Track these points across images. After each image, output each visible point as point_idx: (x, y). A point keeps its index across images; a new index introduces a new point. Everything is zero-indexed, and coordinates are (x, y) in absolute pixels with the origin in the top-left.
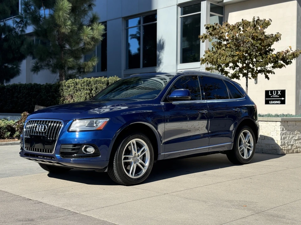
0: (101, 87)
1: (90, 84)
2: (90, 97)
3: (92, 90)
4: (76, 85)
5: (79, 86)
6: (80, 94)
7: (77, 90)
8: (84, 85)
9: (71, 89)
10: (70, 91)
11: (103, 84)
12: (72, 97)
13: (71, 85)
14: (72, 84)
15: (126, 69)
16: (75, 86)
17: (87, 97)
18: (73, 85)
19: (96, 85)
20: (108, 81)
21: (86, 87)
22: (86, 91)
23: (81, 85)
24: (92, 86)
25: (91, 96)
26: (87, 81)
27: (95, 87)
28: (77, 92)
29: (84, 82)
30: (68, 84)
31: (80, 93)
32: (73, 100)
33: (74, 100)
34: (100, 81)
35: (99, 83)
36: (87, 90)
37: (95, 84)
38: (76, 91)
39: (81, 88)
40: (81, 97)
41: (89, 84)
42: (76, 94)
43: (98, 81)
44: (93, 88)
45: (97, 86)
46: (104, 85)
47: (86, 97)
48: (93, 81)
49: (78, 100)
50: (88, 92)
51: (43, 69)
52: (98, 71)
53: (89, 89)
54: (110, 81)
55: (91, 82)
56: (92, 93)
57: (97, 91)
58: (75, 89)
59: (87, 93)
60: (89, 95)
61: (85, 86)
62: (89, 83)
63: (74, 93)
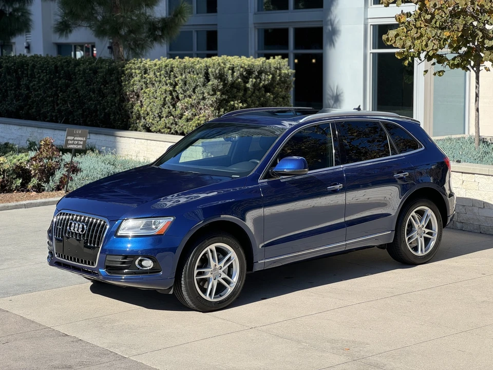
0: (194, 80)
1: (172, 73)
2: (173, 98)
3: (176, 84)
4: (145, 73)
5: (152, 75)
6: (153, 93)
7: (146, 83)
8: (160, 75)
9: (135, 81)
10: (133, 85)
11: (198, 74)
12: (138, 96)
13: (135, 72)
14: (137, 71)
15: (258, 11)
16: (142, 75)
17: (167, 99)
18: (139, 74)
19: (184, 76)
20: (207, 68)
21: (164, 79)
22: (164, 88)
23: (155, 74)
24: (177, 77)
25: (175, 97)
26: (166, 66)
27: (182, 80)
28: (147, 87)
29: (159, 70)
30: (129, 70)
31: (152, 89)
32: (139, 102)
33: (141, 101)
34: (191, 67)
35: (189, 73)
36: (167, 85)
37: (182, 75)
38: (144, 85)
39: (155, 80)
40: (156, 98)
41: (170, 72)
42: (145, 92)
43: (188, 68)
44: (178, 80)
45: (186, 78)
46: (200, 78)
47: (165, 99)
48: (177, 67)
49: (150, 103)
50: (168, 89)
51: (79, 26)
52: (197, 13)
53: (171, 84)
54: (210, 70)
55: (175, 69)
56: (176, 91)
57: (186, 87)
58: (144, 80)
59: (166, 91)
60: (171, 94)
61: (162, 77)
62: (172, 71)
63: (142, 89)
